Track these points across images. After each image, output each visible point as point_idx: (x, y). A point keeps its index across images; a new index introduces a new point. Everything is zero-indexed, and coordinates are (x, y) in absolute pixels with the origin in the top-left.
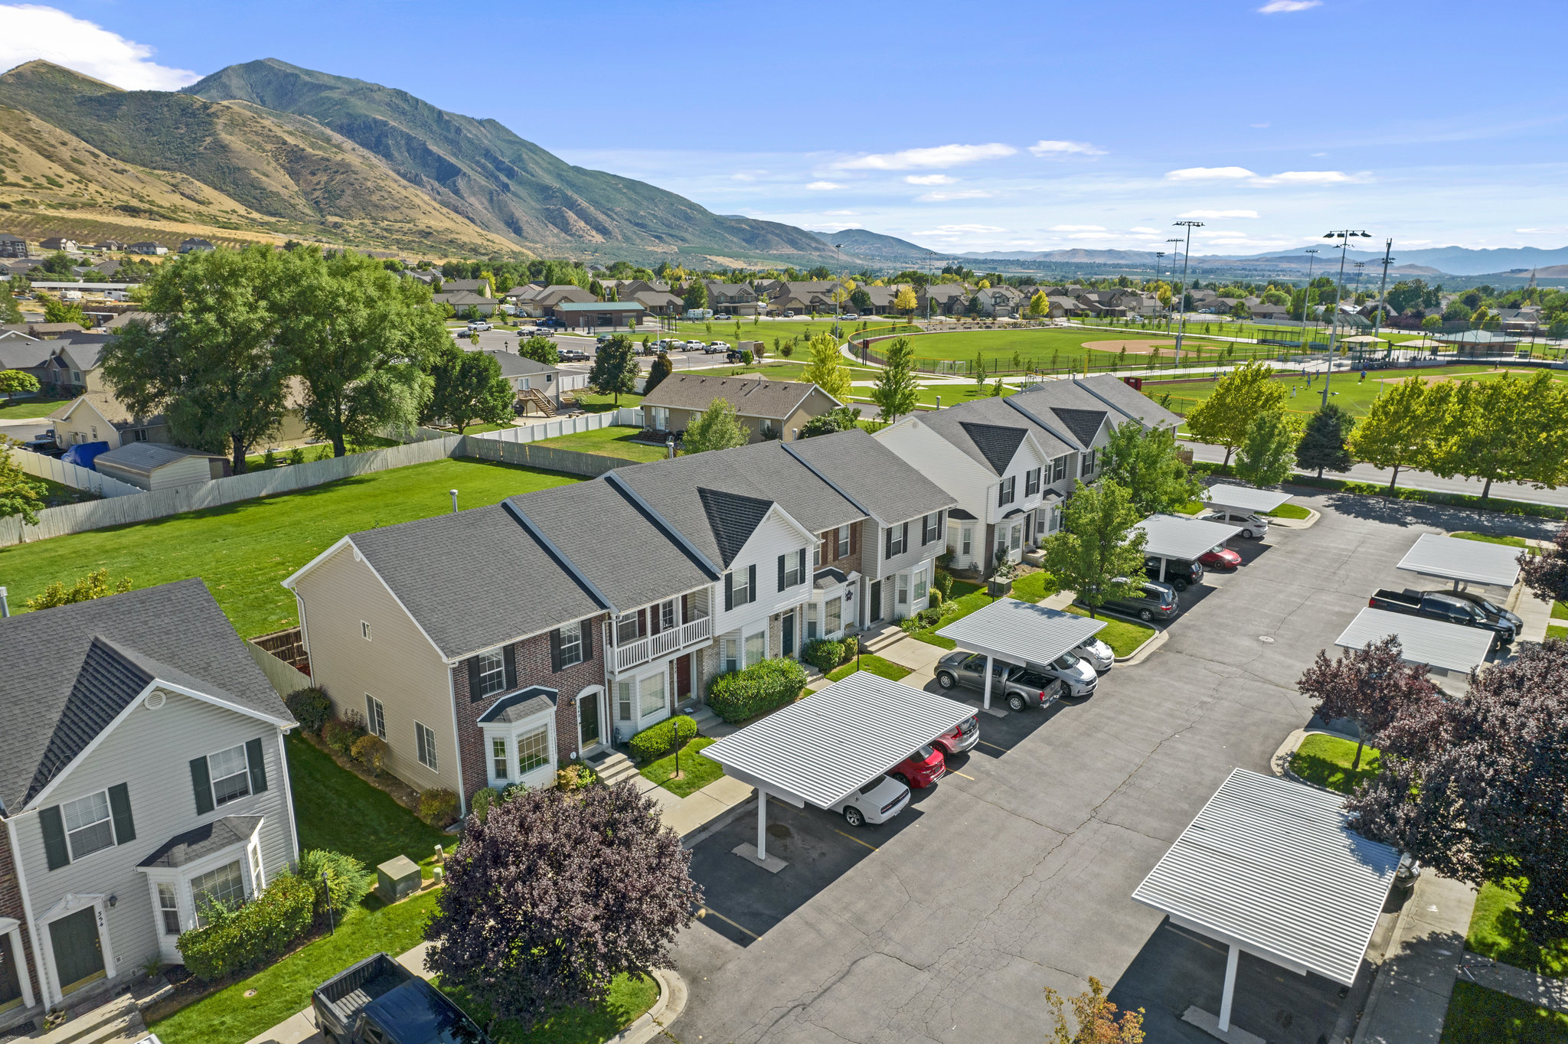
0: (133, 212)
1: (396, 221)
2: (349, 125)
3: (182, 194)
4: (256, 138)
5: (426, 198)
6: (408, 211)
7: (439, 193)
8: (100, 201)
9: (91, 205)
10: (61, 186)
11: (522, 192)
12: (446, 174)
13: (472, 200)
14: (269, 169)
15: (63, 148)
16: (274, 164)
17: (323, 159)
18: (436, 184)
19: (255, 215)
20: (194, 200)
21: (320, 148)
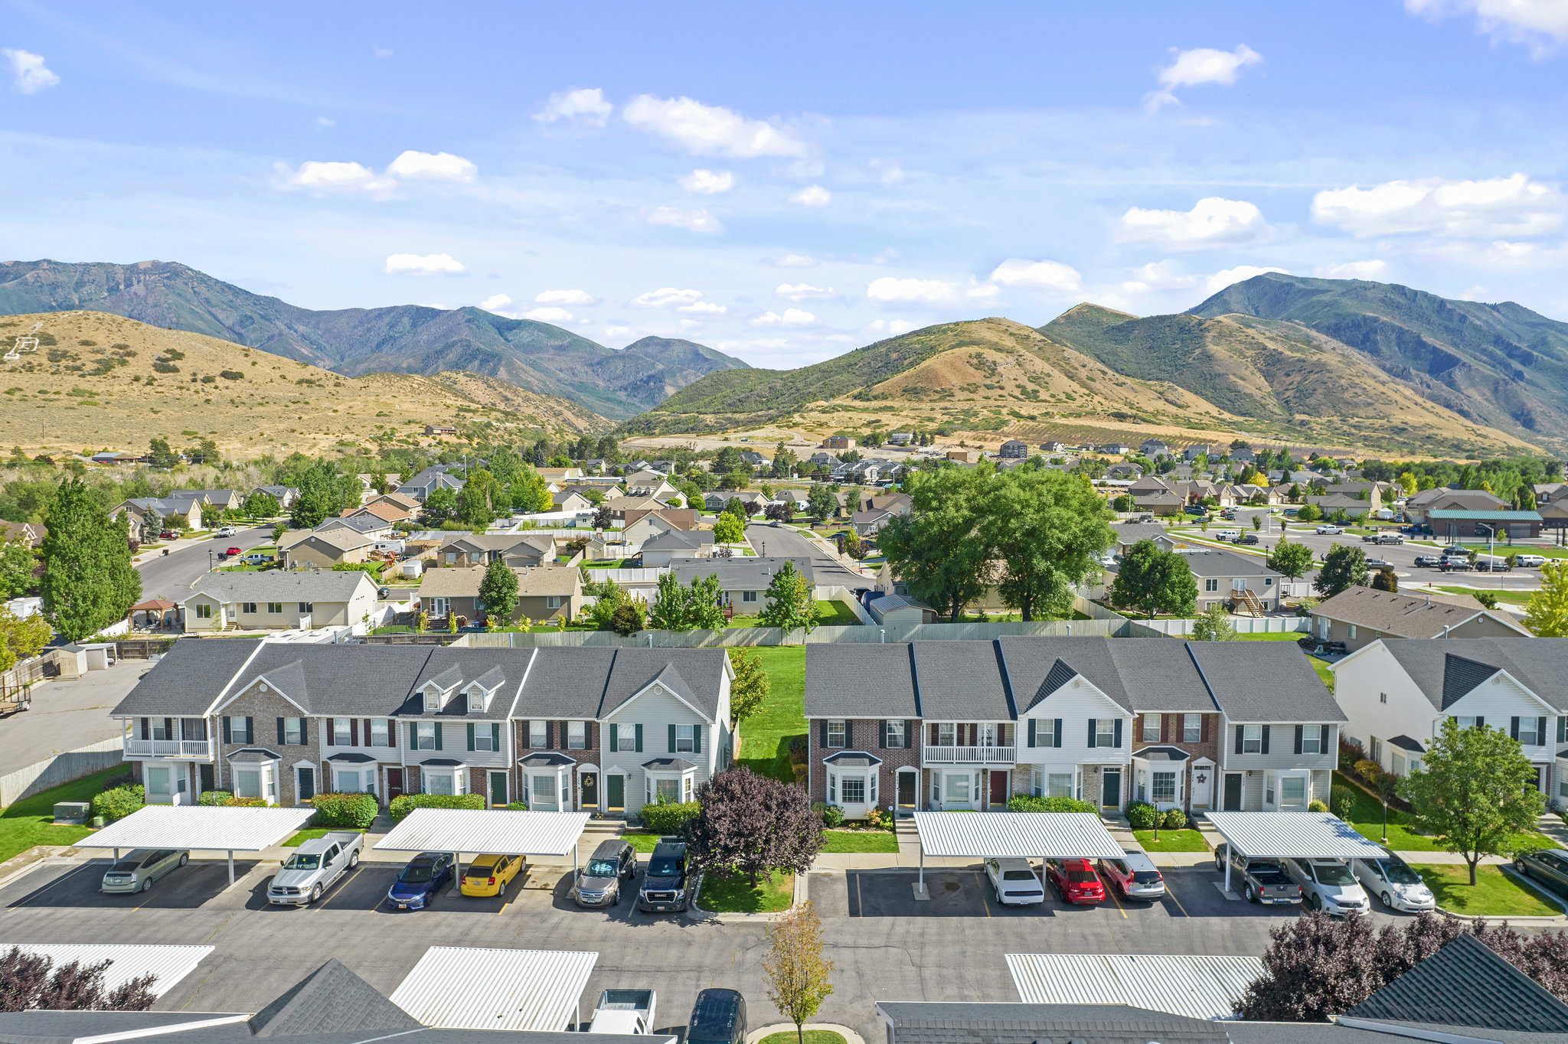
0: (1120, 417)
1: (1368, 418)
2: (1336, 325)
3: (1166, 400)
4: (1239, 346)
5: (1409, 392)
6: (1383, 407)
7: (1429, 387)
8: (1099, 409)
9: (1092, 414)
10: (1074, 400)
11: (1540, 379)
12: (1441, 365)
13: (1471, 392)
14: (1248, 373)
15: (1083, 370)
16: (1252, 368)
17: (1299, 360)
18: (1427, 377)
19: (1227, 416)
20: (1175, 404)
21: (1299, 350)
